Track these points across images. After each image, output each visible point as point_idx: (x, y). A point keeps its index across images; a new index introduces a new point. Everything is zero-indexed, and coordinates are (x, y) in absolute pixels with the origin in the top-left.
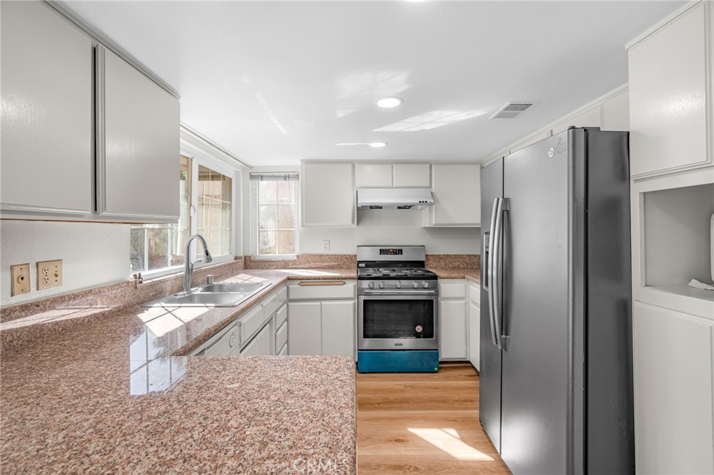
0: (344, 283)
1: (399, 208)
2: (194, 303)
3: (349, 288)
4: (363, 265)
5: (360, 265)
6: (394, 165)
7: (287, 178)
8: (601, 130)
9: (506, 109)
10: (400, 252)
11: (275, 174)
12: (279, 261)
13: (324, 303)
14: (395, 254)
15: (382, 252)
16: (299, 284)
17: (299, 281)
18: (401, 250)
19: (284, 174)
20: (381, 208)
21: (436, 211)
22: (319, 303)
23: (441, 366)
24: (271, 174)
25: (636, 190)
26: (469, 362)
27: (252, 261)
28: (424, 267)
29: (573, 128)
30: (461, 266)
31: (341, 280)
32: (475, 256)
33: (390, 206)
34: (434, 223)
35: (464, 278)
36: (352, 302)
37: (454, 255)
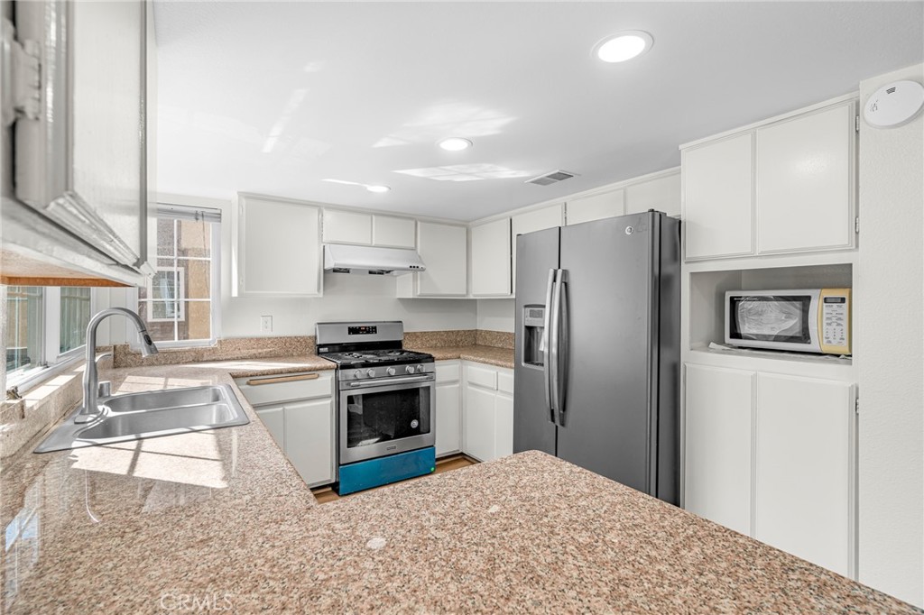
0: (318, 376)
1: (371, 273)
2: (116, 436)
3: (325, 382)
4: (326, 349)
5: (322, 350)
6: (374, 217)
7: (200, 218)
8: (668, 215)
9: (549, 177)
10: (372, 330)
11: (175, 208)
12: (185, 352)
13: (288, 407)
14: (368, 332)
15: (353, 331)
16: (248, 384)
17: (248, 379)
18: (375, 328)
19: (194, 210)
20: (347, 271)
21: (421, 279)
22: (281, 409)
23: (437, 463)
24: (169, 207)
25: (686, 271)
26: (462, 454)
27: (130, 353)
28: (401, 347)
29: (653, 210)
30: (438, 344)
31: (312, 372)
32: (452, 332)
33: (359, 271)
34: (419, 293)
35: (459, 358)
36: (328, 402)
37: (432, 332)
